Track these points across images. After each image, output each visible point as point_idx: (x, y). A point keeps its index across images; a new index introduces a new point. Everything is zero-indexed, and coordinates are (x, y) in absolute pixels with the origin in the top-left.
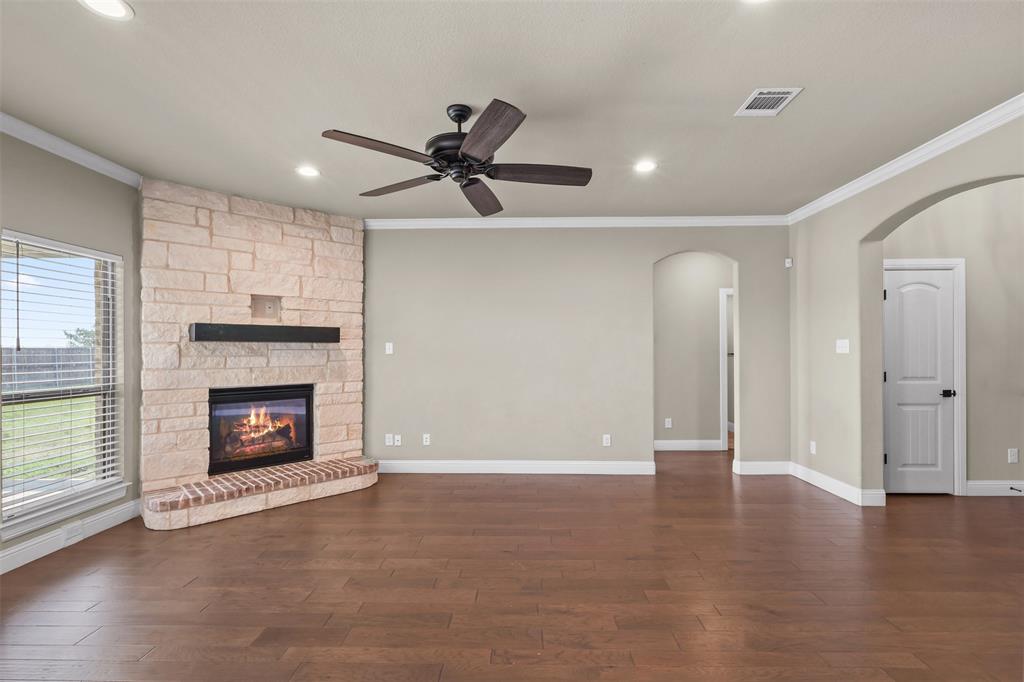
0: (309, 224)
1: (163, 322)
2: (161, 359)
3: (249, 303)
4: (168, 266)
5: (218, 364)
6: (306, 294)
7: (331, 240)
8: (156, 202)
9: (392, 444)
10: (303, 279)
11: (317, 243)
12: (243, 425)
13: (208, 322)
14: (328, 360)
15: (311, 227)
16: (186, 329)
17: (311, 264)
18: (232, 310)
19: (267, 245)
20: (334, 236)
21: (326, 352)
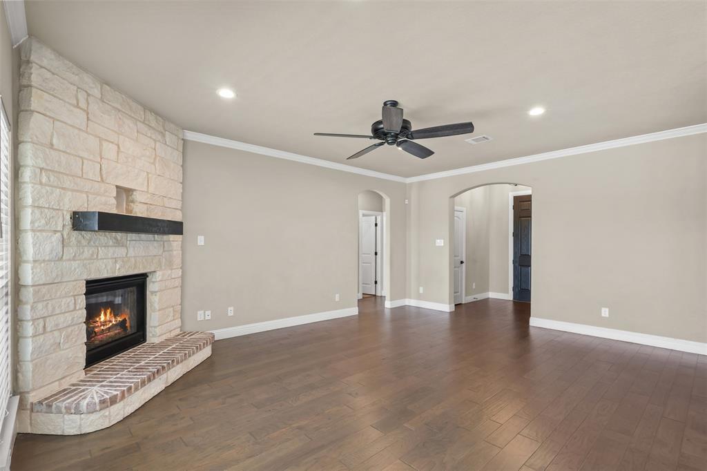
0: (153, 125)
1: (48, 208)
2: (48, 249)
3: (114, 194)
4: (52, 145)
5: (92, 255)
6: (151, 190)
7: (166, 144)
8: (43, 70)
9: (202, 319)
10: (150, 175)
11: (158, 144)
12: (96, 322)
13: (86, 210)
14: (164, 251)
15: (154, 129)
16: (68, 217)
17: (154, 163)
18: (103, 199)
19: (127, 139)
20: (168, 140)
21: (162, 243)
